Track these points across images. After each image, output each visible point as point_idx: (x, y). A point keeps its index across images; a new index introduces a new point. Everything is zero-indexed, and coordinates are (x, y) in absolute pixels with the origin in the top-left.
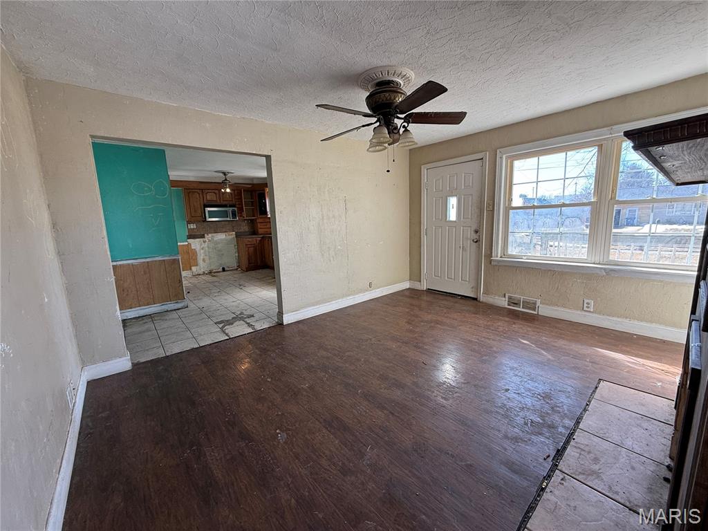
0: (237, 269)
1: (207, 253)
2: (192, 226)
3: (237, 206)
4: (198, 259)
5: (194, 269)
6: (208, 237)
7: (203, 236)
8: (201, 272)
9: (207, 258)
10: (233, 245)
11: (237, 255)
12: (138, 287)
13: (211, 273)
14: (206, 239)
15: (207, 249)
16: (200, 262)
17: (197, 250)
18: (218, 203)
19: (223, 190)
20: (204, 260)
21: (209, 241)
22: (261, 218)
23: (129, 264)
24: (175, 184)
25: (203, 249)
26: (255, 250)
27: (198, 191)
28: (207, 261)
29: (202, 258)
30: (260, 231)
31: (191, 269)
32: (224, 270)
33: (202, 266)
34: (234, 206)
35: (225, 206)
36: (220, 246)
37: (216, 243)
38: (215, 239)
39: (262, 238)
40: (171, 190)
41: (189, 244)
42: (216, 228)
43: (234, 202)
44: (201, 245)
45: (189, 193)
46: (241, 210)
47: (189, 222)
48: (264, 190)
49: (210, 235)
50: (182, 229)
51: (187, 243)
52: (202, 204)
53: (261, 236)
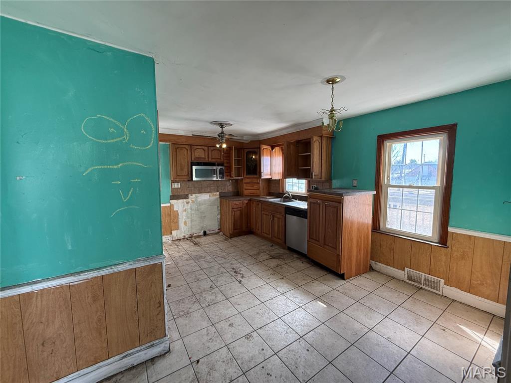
0: (218, 233)
1: (189, 215)
2: (177, 186)
3: (225, 165)
4: (180, 223)
5: (174, 233)
6: (192, 197)
7: (186, 197)
8: (181, 237)
9: (189, 221)
10: (216, 207)
11: (219, 217)
12: (77, 331)
13: (191, 237)
14: (189, 200)
15: (189, 210)
16: (181, 224)
17: (180, 212)
18: (206, 160)
19: (218, 146)
20: (185, 223)
21: (193, 202)
22: (248, 178)
23: (62, 287)
24: (164, 137)
25: (185, 210)
26: (241, 214)
27: (187, 147)
28: (189, 224)
29: (183, 220)
30: (246, 192)
31: (171, 233)
32: (205, 234)
33: (183, 231)
34: (222, 165)
35: (213, 164)
36: (203, 207)
37: (200, 204)
38: (199, 200)
39: (250, 200)
40: (158, 144)
41: (172, 205)
42: (200, 188)
43: (222, 160)
44: (184, 206)
45: (176, 149)
46: (229, 168)
47: (173, 182)
48: (260, 148)
49: (194, 196)
50: (166, 189)
51: (169, 205)
52: (190, 161)
53: (249, 198)
